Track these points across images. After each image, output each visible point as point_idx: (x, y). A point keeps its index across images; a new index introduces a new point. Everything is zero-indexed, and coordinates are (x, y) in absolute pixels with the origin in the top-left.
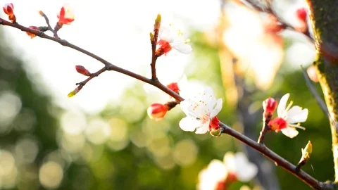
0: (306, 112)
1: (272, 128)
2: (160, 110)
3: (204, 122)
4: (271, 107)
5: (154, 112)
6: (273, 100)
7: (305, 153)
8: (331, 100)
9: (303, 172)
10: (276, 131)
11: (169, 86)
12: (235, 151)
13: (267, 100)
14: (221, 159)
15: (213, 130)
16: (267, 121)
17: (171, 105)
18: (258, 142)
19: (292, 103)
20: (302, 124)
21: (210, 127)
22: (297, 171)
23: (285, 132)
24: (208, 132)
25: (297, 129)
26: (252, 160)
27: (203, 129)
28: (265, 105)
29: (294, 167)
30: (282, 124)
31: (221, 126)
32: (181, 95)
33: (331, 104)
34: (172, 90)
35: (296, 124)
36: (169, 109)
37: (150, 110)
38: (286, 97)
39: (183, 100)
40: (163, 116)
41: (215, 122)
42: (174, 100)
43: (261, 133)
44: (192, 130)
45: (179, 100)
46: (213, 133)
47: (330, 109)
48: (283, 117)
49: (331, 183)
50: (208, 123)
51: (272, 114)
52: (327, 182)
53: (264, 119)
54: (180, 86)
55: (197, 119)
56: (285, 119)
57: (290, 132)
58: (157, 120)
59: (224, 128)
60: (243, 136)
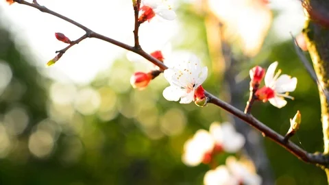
0: (295, 80)
1: (260, 98)
2: (143, 79)
3: (189, 92)
4: (259, 76)
5: (138, 81)
6: (260, 69)
7: (293, 123)
8: (320, 69)
9: (291, 143)
10: (264, 101)
11: (152, 54)
12: (221, 121)
13: (254, 69)
14: (207, 129)
15: (198, 99)
16: (254, 91)
17: (155, 74)
18: (245, 112)
19: (280, 72)
20: (290, 94)
21: (195, 96)
22: (285, 142)
23: (273, 101)
24: (193, 102)
25: (286, 99)
26: (239, 130)
27: (188, 98)
28: (252, 74)
29: (282, 137)
30: (270, 93)
31: (207, 95)
32: (166, 63)
33: (321, 72)
34: (156, 59)
35: (285, 93)
36: (153, 78)
37: (133, 79)
38: (274, 65)
39: (167, 68)
40: (146, 85)
41: (200, 92)
42: (157, 68)
43: (248, 103)
44: (177, 100)
45: (163, 68)
46: (198, 103)
47: (320, 77)
48: (270, 87)
49: (320, 155)
50: (193, 93)
51: (259, 83)
52: (316, 154)
53: (251, 89)
54: (164, 54)
55: (182, 88)
56: (273, 88)
57: (279, 102)
58: (142, 89)
59: (210, 98)
60: (230, 106)
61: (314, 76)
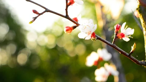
0: (133, 30)
1: (119, 37)
2: (69, 29)
3: (89, 35)
4: (118, 28)
5: (67, 30)
6: (119, 25)
7: (133, 48)
8: (144, 25)
9: (132, 57)
10: (120, 39)
11: (73, 19)
12: (102, 48)
13: (116, 25)
15: (93, 38)
16: (116, 34)
17: (75, 27)
18: (113, 43)
19: (127, 26)
20: (131, 36)
21: (91, 37)
22: (129, 56)
23: (124, 39)
24: (90, 39)
25: (129, 38)
26: (109, 51)
27: (88, 37)
28: (115, 27)
29: (128, 54)
30: (123, 35)
31: (96, 36)
32: (79, 23)
33: (144, 27)
34: (75, 21)
35: (129, 35)
36: (74, 29)
37: (65, 30)
38: (125, 24)
39: (80, 25)
40: (71, 32)
41: (93, 35)
42: (75, 25)
43: (114, 40)
44: (84, 38)
45: (78, 25)
46: (93, 39)
47: (144, 29)
48: (123, 33)
49: (144, 61)
50: (90, 35)
51: (118, 31)
52: (142, 61)
53: (115, 33)
54: (78, 19)
55: (86, 33)
56: (124, 33)
57: (126, 39)
58: (68, 34)
59: (98, 37)
60: (106, 41)
61: (141, 28)
